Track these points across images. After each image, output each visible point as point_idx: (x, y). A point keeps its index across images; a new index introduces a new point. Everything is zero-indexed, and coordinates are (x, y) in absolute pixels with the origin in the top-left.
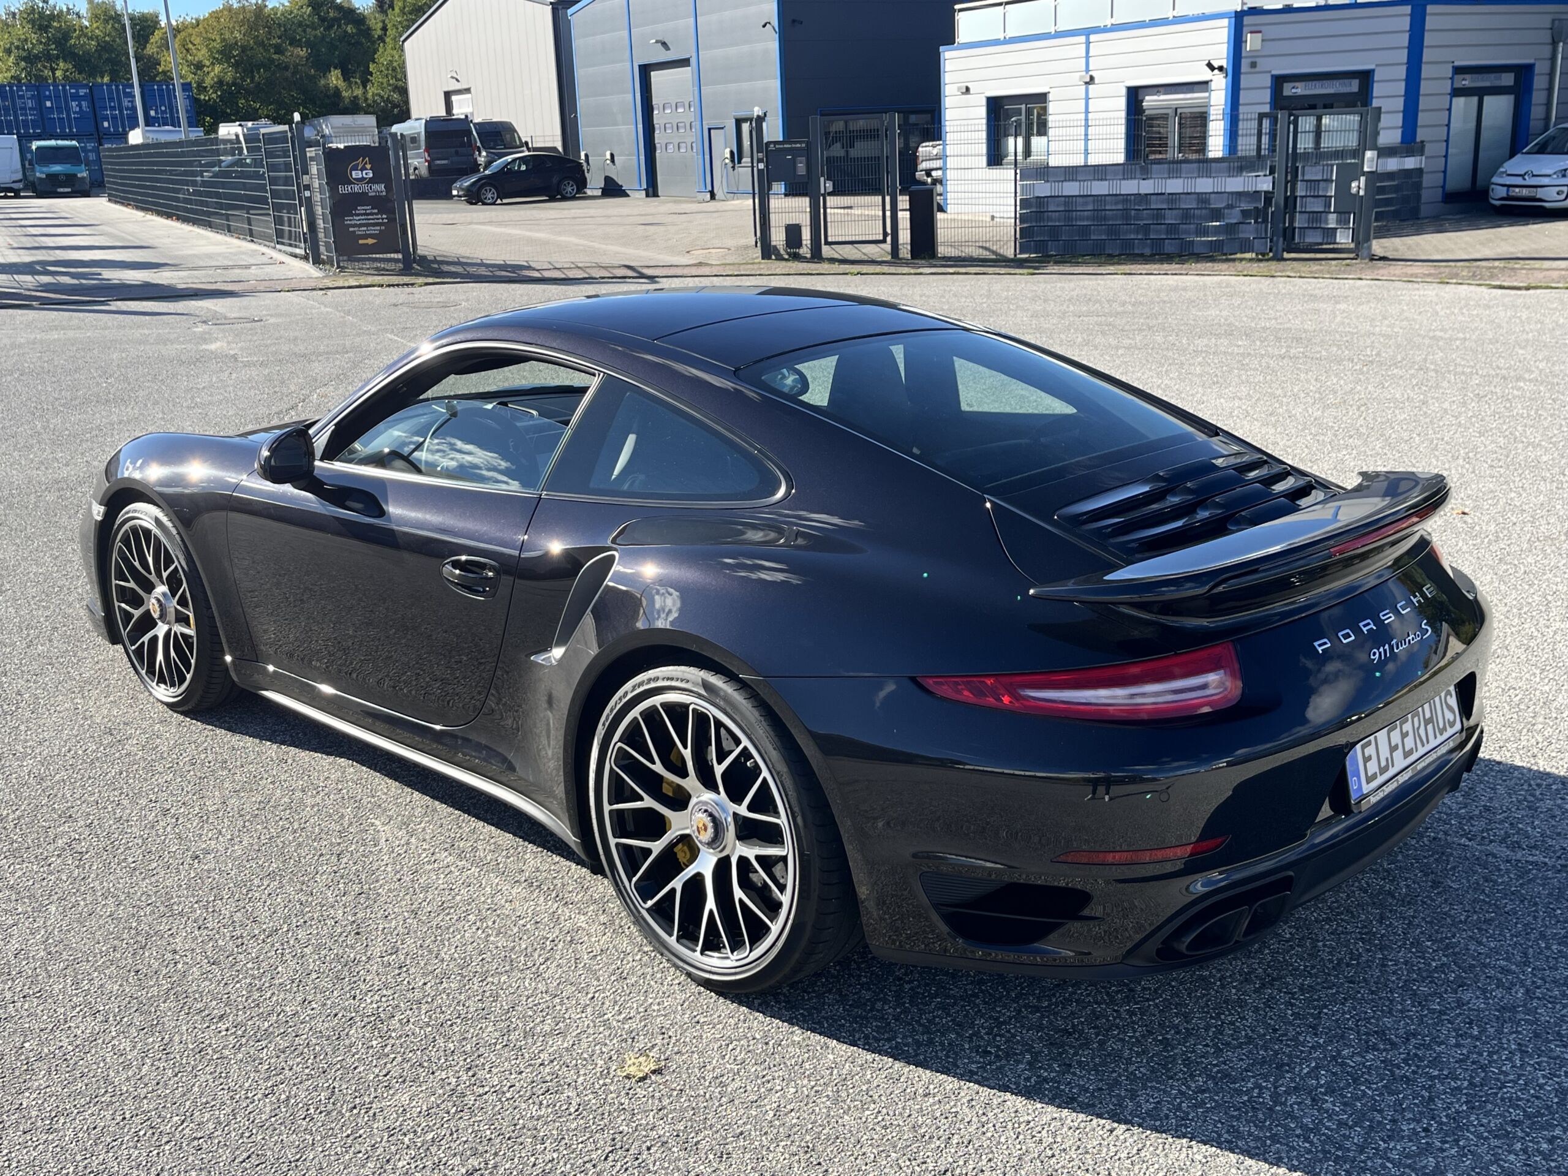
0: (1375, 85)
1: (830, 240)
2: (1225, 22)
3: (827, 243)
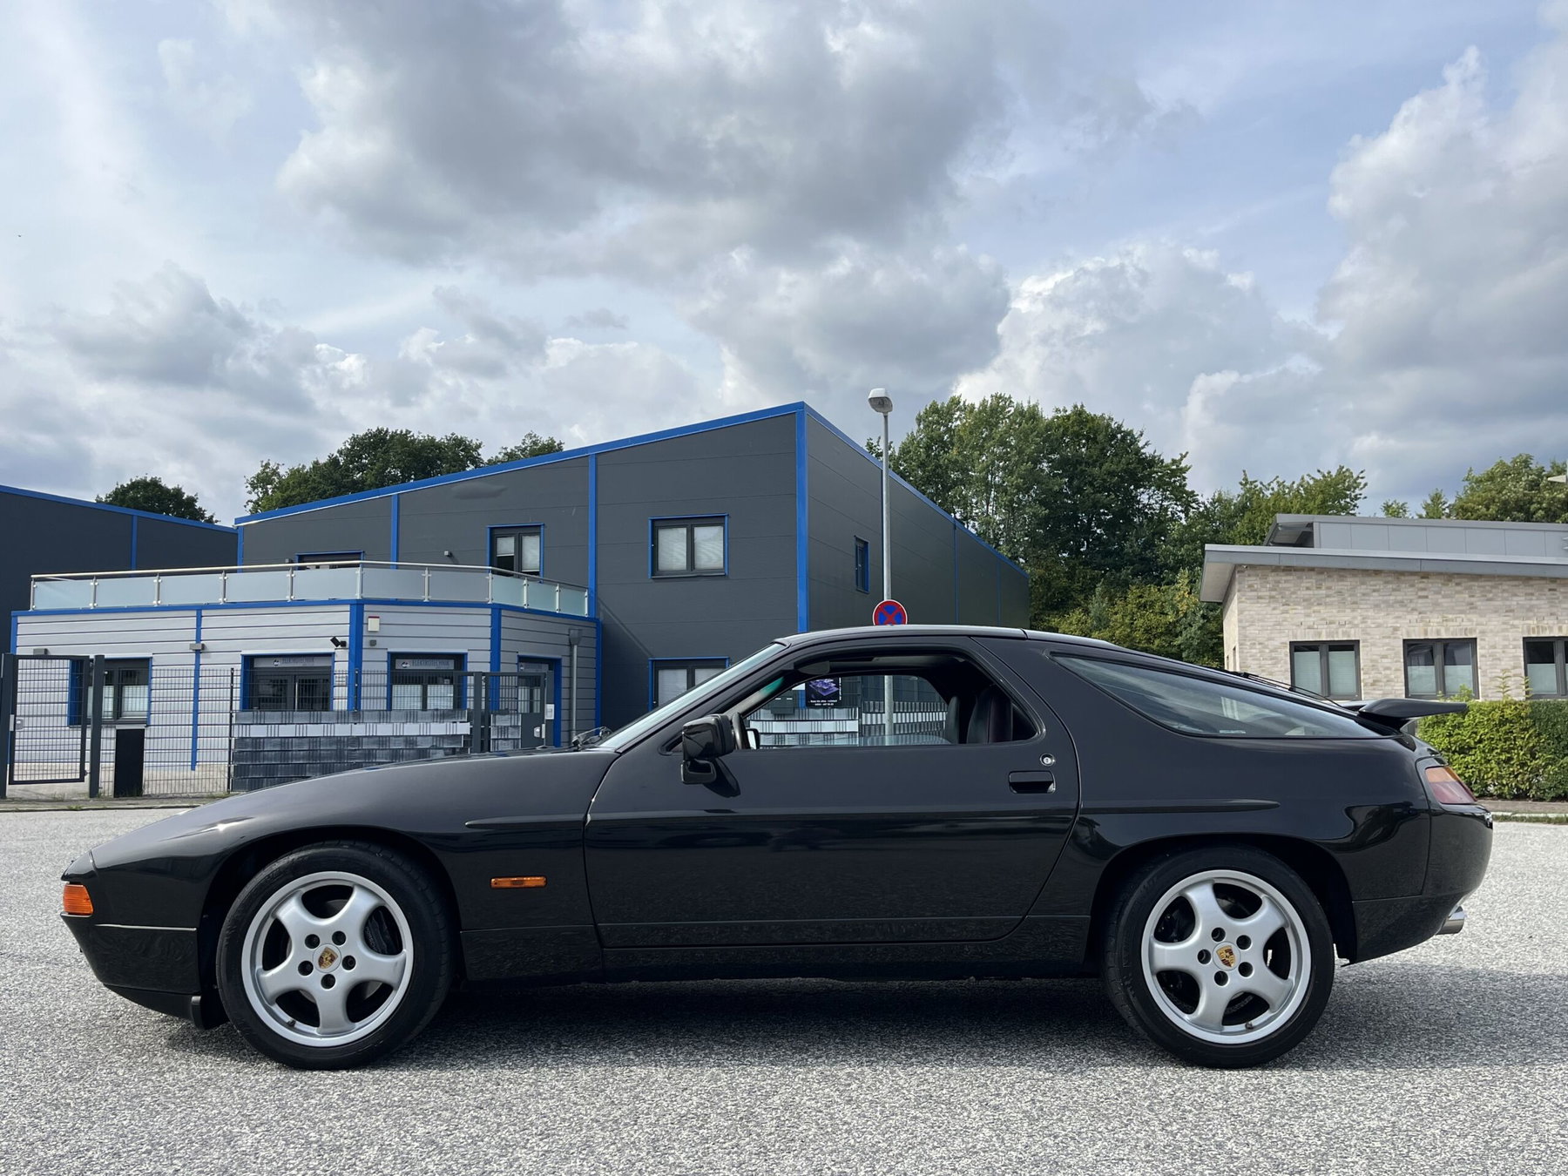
0: (468, 664)
1: (16, 779)
2: (348, 608)
3: (12, 782)
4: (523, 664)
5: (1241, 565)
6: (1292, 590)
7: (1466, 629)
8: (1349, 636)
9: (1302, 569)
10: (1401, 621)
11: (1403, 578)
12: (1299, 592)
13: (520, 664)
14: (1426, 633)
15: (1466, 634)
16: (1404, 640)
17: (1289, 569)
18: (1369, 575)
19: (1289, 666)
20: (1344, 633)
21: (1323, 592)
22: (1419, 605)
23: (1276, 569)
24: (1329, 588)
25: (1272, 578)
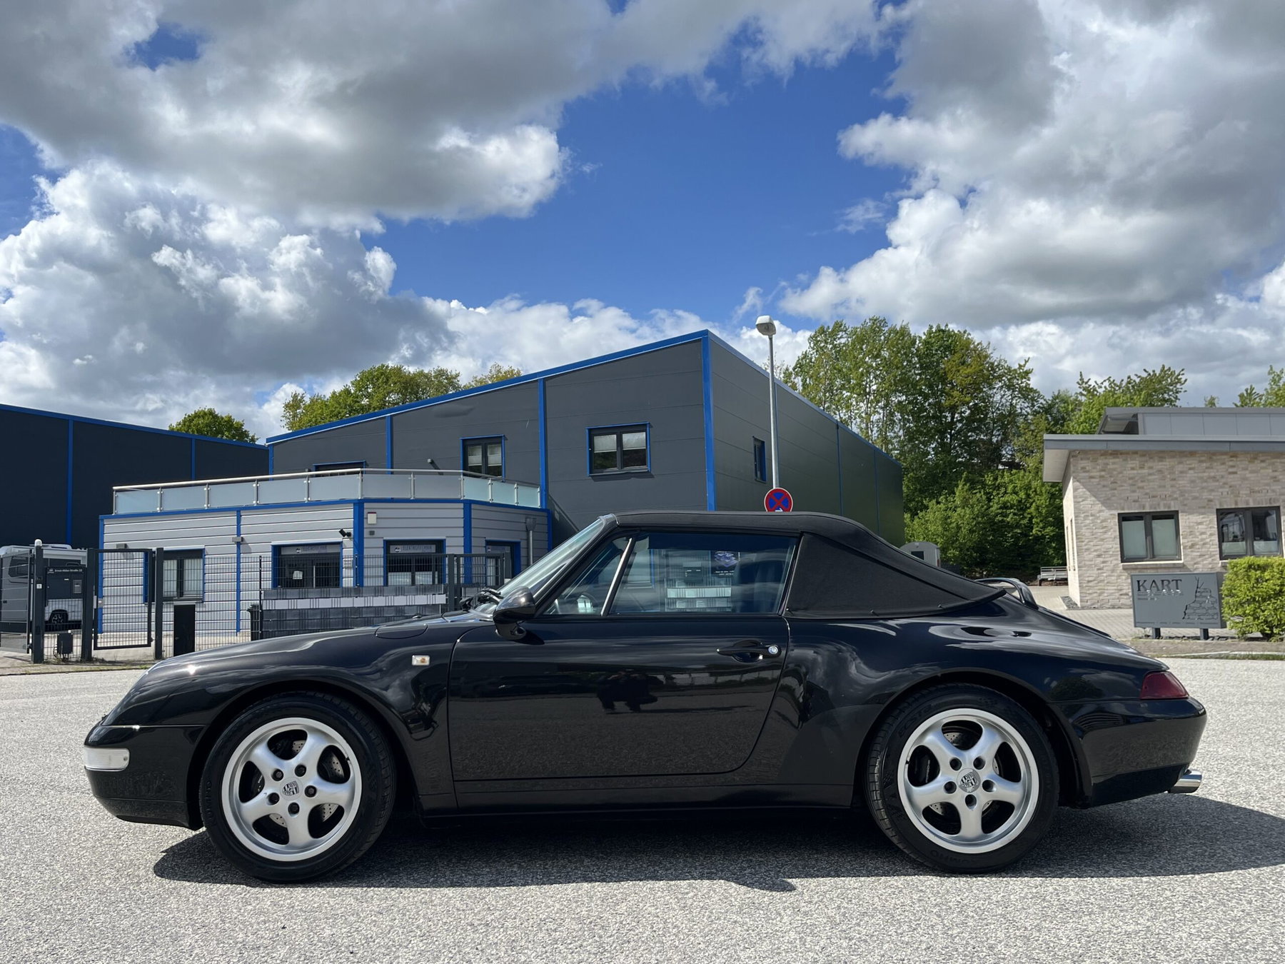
0: (446, 548)
1: (99, 645)
2: (351, 506)
4: (490, 547)
5: (1074, 451)
6: (1119, 470)
7: (1270, 499)
8: (1169, 507)
9: (1127, 453)
10: (1213, 494)
11: (1214, 458)
12: (1125, 472)
13: (488, 547)
14: (1236, 503)
15: (1270, 503)
16: (1217, 510)
17: (1115, 454)
18: (1186, 456)
19: (1118, 533)
20: (1165, 505)
21: (1145, 471)
22: (1229, 480)
23: (1105, 454)
24: (1151, 468)
25: (1101, 461)
